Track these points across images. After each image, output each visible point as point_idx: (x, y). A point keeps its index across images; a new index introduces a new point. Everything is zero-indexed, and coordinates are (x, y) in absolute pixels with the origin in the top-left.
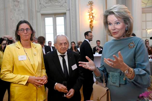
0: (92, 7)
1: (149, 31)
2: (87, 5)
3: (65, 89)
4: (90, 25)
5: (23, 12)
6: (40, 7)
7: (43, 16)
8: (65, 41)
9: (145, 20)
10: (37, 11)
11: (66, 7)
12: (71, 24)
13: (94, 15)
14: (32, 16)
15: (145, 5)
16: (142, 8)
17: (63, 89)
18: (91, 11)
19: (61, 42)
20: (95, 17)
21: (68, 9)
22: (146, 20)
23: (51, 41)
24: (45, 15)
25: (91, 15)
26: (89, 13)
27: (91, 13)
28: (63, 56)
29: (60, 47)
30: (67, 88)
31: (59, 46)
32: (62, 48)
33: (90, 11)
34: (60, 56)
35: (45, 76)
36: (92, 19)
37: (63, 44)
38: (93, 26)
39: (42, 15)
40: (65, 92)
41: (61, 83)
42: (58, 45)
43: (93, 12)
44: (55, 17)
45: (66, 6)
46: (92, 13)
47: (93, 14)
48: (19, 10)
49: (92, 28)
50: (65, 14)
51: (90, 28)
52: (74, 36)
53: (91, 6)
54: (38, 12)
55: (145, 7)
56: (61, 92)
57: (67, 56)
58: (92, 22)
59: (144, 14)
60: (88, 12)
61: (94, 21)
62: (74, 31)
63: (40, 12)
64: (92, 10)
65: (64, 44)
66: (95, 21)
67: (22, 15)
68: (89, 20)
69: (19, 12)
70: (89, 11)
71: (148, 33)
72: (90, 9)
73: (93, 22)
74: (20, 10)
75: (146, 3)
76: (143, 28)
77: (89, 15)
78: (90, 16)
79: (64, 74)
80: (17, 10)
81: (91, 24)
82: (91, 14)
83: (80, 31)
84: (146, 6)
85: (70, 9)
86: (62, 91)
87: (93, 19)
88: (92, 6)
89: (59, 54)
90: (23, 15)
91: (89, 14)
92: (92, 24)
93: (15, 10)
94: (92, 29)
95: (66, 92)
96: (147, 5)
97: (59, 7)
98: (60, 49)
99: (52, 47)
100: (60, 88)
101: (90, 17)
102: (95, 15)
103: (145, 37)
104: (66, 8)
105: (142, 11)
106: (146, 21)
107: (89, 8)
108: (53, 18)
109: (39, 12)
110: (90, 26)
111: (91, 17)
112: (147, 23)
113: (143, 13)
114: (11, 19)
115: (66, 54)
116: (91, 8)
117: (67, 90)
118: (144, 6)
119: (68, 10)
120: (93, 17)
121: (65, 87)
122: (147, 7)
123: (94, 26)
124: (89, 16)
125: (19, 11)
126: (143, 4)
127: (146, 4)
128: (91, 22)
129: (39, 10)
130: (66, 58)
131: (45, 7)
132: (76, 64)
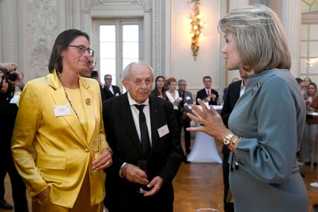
0: (197, 7)
1: (312, 61)
2: (189, 2)
3: (144, 177)
4: (193, 44)
5: (54, 12)
6: (89, 2)
7: (95, 22)
8: (147, 76)
9: (306, 39)
10: (84, 10)
11: (145, 4)
12: (154, 40)
13: (201, 24)
14: (73, 20)
15: (309, 6)
16: (303, 13)
17: (139, 176)
18: (195, 15)
19: (140, 77)
20: (202, 28)
21: (148, 8)
22: (309, 37)
23: (111, 74)
24: (100, 20)
25: (194, 24)
26: (191, 18)
27: (195, 19)
28: (140, 108)
29: (137, 88)
30: (146, 174)
31: (134, 85)
32: (142, 88)
33: (193, 15)
34: (135, 107)
35: (108, 148)
36: (198, 33)
37: (144, 81)
38: (198, 47)
39: (94, 19)
40: (142, 183)
41: (136, 164)
42: (132, 82)
43: (199, 17)
44: (120, 25)
45: (143, 3)
46: (198, 20)
47: (199, 22)
48: (46, 7)
49: (197, 50)
50: (141, 19)
51: (192, 50)
52: (158, 65)
53: (195, 5)
54: (85, 13)
55: (308, 11)
56: (135, 182)
57: (149, 106)
58: (196, 39)
59: (306, 26)
60: (189, 18)
61: (200, 35)
62: (159, 55)
63: (89, 13)
64: (198, 13)
65: (146, 81)
66: (204, 36)
67: (52, 17)
68: (191, 33)
69: (46, 11)
70: (191, 14)
71: (311, 66)
72: (194, 11)
73: (199, 38)
74: (49, 7)
75: (310, 3)
76: (302, 55)
77: (192, 23)
78: (194, 26)
79: (142, 145)
80: (42, 6)
81: (194, 42)
82: (196, 22)
83: (172, 56)
84: (310, 9)
85: (151, 9)
86: (137, 181)
87: (200, 31)
88: (199, 6)
89: (132, 102)
90: (54, 19)
91: (191, 20)
92: (197, 42)
93: (38, 7)
94: (196, 53)
95: (145, 183)
96: (312, 7)
97: (130, 3)
98: (137, 91)
99: (113, 86)
100: (133, 173)
101: (193, 28)
102: (204, 23)
103: (304, 74)
104: (144, 8)
105: (302, 19)
106: (308, 41)
107: (192, 10)
108: (116, 28)
109: (87, 13)
110: (192, 46)
111: (196, 27)
112: (311, 43)
113: (303, 23)
114: (29, 25)
115: (147, 103)
116: (195, 8)
117: (147, 179)
118: (306, 8)
119: (147, 12)
120: (199, 27)
121: (142, 173)
122: (312, 10)
123: (200, 48)
124: (190, 26)
125: (47, 9)
126: (305, 4)
127: (311, 5)
128: (195, 37)
129: (87, 9)
130: (147, 111)
131: (101, 3)
132: (166, 125)
